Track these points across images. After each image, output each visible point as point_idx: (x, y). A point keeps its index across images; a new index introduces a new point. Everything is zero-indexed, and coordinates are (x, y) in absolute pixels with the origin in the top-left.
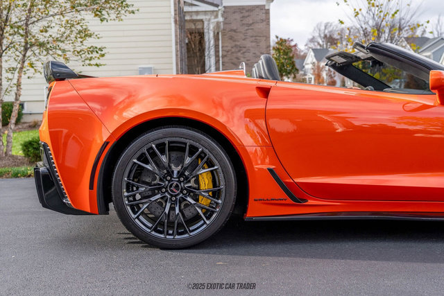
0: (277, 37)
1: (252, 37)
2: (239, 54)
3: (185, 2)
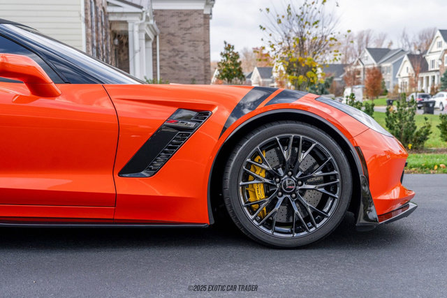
0: (225, 43)
1: (190, 41)
2: (177, 58)
3: (108, 3)
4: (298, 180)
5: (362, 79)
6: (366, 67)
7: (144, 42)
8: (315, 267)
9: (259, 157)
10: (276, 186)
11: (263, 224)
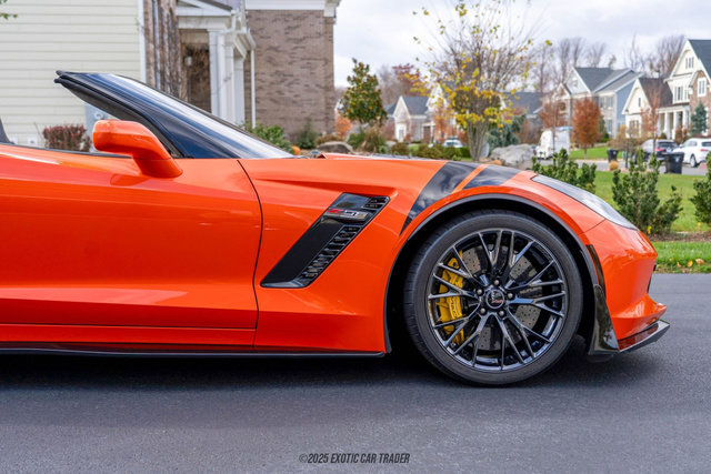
0: (355, 61)
1: (303, 59)
2: (282, 86)
3: (177, 1)
4: (508, 291)
5: (567, 117)
6: (575, 97)
7: (232, 60)
8: (535, 412)
9: (454, 260)
10: (476, 300)
11: (460, 353)
